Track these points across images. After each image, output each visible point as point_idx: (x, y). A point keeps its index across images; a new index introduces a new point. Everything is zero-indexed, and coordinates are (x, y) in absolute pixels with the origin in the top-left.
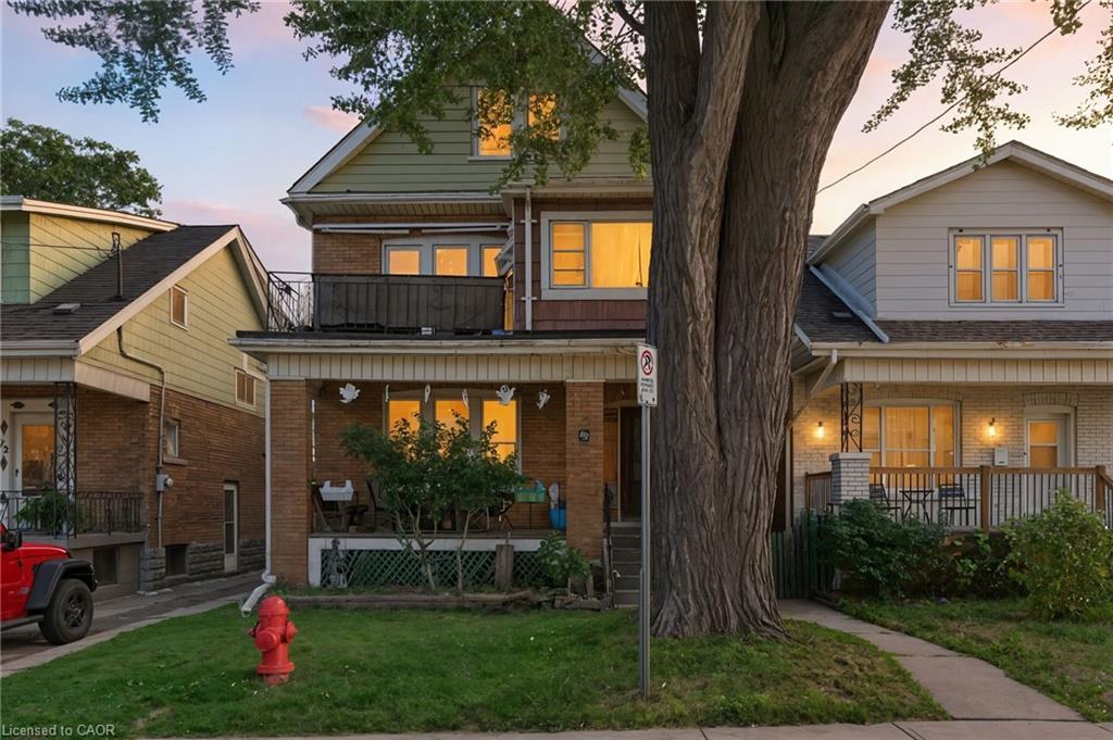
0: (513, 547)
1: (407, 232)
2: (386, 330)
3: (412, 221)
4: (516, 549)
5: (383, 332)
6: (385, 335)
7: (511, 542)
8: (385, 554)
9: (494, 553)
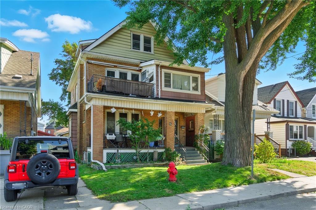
0: (158, 151)
1: (113, 66)
2: (125, 94)
3: (114, 64)
4: (158, 152)
5: (124, 94)
6: (124, 95)
7: (157, 150)
8: (123, 154)
9: (153, 153)
